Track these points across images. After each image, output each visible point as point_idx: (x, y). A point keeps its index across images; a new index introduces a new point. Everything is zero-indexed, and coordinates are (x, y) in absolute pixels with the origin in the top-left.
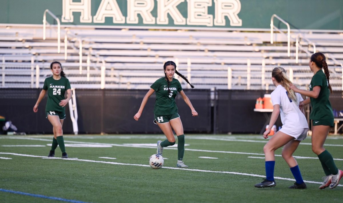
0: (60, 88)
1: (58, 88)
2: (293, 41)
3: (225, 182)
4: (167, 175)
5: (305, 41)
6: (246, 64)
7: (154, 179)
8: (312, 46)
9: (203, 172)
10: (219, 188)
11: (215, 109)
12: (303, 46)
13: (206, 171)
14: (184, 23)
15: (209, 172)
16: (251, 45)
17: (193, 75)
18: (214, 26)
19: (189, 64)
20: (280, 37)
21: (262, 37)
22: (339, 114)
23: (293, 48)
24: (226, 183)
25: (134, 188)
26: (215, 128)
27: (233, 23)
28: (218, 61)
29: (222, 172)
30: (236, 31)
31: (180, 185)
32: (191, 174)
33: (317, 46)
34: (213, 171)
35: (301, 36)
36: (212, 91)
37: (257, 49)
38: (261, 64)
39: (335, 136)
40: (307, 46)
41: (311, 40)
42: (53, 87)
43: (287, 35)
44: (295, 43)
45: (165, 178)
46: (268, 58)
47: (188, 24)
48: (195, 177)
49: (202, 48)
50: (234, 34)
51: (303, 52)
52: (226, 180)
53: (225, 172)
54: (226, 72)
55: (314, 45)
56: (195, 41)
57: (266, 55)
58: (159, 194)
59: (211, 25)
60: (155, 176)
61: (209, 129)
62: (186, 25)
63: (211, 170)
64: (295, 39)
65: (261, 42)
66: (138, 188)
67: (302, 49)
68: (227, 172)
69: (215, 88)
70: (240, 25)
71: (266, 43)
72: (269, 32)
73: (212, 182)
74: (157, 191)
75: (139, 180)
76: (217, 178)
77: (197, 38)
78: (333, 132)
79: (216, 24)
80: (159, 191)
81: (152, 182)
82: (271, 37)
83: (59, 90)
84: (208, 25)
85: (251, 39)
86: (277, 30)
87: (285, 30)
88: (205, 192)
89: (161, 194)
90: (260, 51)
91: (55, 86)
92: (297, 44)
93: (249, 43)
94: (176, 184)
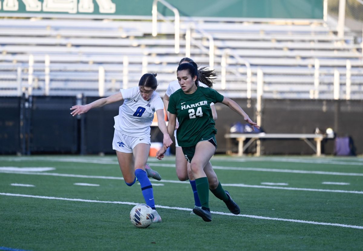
0: (199, 105)
1: (196, 106)
2: (183, 33)
3: (121, 214)
4: (43, 206)
5: (198, 32)
6: (121, 63)
7: (27, 211)
8: (208, 40)
9: (87, 202)
10: (115, 222)
11: (82, 122)
12: (196, 39)
13: (91, 201)
14: (39, 9)
15: (95, 202)
16: (128, 37)
17: (53, 77)
18: (78, 13)
19: (47, 63)
20: (166, 28)
21: (141, 28)
22: (244, 128)
23: (183, 42)
24: (121, 216)
25: (6, 222)
26: (83, 147)
27: (103, 8)
28: (84, 59)
29: (112, 202)
30: (108, 19)
31: (64, 219)
32: (73, 205)
33: (215, 39)
34: (100, 200)
35: (193, 25)
36: (79, 99)
37: (135, 43)
38: (141, 63)
39: (240, 157)
40: (201, 39)
41: (207, 31)
42: (187, 108)
43: (174, 25)
44: (184, 35)
45: (42, 209)
46: (150, 54)
47: (45, 9)
48: (79, 208)
49: (63, 41)
50: (105, 24)
51: (196, 47)
52: (120, 212)
53: (116, 202)
54: (96, 74)
55: (210, 37)
56: (54, 33)
57: (147, 51)
58: (40, 229)
59: (75, 11)
60: (28, 207)
61: (74, 148)
62: (42, 12)
63: (97, 200)
64: (185, 30)
65: (140, 34)
66: (11, 222)
67: (195, 43)
68: (120, 203)
69: (83, 95)
70: (113, 10)
71: (147, 35)
72: (151, 21)
73: (104, 214)
74: (36, 226)
75: (8, 212)
76: (108, 210)
77: (57, 29)
78: (237, 152)
79: (81, 10)
80: (39, 225)
81: (27, 215)
82: (154, 28)
83: (199, 109)
84: (70, 11)
85: (127, 30)
86: (162, 17)
87: (171, 18)
88: (98, 226)
89: (42, 229)
90: (139, 46)
91: (190, 106)
92: (188, 37)
93: (124, 35)
94: (58, 217)
